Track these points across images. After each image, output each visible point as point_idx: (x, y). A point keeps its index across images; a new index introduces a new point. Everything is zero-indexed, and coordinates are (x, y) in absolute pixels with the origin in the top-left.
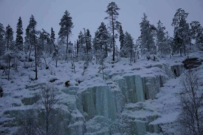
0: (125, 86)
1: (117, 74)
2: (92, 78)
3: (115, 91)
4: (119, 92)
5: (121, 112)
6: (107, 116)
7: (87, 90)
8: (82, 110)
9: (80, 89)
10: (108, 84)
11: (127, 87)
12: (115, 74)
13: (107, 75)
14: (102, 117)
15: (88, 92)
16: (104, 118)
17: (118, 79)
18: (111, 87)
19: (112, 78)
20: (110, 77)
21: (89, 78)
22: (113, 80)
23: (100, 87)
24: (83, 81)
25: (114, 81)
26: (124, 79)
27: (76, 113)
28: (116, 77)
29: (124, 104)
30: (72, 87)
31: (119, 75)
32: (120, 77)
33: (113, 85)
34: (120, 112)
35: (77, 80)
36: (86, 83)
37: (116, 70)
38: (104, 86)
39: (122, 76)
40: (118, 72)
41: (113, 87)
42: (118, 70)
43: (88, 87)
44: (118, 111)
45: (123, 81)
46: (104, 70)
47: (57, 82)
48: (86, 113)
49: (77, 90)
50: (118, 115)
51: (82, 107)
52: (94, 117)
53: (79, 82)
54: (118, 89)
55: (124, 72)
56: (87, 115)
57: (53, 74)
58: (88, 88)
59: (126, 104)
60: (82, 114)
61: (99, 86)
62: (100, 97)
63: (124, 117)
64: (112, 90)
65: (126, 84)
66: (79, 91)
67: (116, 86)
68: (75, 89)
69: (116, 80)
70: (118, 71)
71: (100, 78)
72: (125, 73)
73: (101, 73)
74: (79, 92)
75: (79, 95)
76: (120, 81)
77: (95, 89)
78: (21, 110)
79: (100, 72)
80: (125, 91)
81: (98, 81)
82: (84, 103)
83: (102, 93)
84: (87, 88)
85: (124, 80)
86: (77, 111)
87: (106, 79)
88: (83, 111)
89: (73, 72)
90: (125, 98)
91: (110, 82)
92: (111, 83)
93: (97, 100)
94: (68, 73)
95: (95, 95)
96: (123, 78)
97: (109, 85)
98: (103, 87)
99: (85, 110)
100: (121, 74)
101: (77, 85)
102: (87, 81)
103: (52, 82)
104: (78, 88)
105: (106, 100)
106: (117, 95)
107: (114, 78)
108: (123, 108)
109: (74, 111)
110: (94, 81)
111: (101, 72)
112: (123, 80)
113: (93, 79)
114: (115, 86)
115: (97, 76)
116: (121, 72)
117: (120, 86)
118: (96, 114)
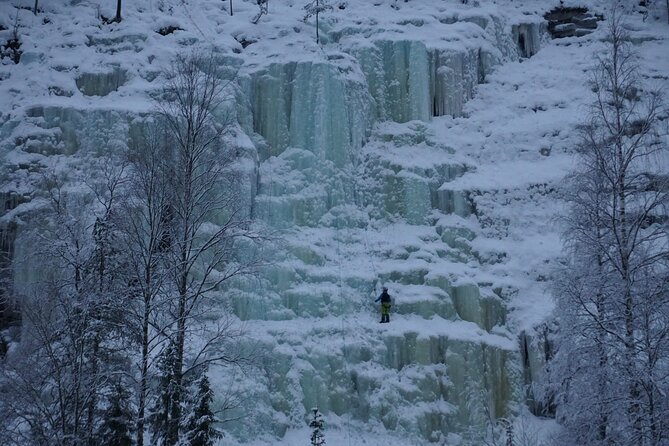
0: (379, 70)
1: (357, 31)
2: (283, 34)
3: (350, 81)
4: (361, 85)
5: (363, 144)
6: (324, 152)
7: (267, 70)
8: (250, 128)
9: (246, 63)
10: (330, 58)
11: (383, 72)
12: (351, 32)
13: (325, 31)
14: (308, 153)
15: (271, 78)
16: (312, 157)
17: (360, 46)
18: (340, 69)
19: (341, 40)
20: (336, 37)
21: (276, 35)
22: (344, 48)
23: (307, 66)
24: (256, 41)
25: (347, 52)
26: (378, 49)
27: (235, 136)
28: (353, 39)
29: (372, 123)
30: (225, 55)
31: (360, 35)
32: (365, 43)
33: (344, 64)
34: (359, 145)
35: (239, 38)
36: (265, 49)
37: (352, 19)
38: (320, 65)
39: (370, 39)
40: (358, 27)
41: (346, 71)
42: (359, 19)
43: (272, 60)
44: (355, 141)
45: (373, 54)
46: (320, 14)
47: (179, 35)
48: (260, 137)
49: (238, 66)
50: (354, 152)
51: (251, 117)
52: (282, 150)
53: (245, 43)
54: (358, 76)
55: (379, 27)
56: (263, 142)
57: (166, 8)
58: (272, 65)
59: (376, 124)
60: (251, 139)
61: (305, 61)
62: (305, 94)
63: (370, 161)
64: (343, 76)
65: (381, 65)
66: (245, 69)
67: (353, 67)
68: (234, 62)
69: (354, 47)
70: (359, 23)
71: (308, 37)
72: (380, 31)
73: (309, 24)
74: (245, 73)
75: (243, 83)
76: (364, 55)
77: (290, 69)
78: (79, 108)
79: (309, 20)
80: (376, 85)
81: (300, 47)
82: (256, 106)
83: (311, 84)
84: (268, 64)
85: (378, 53)
86: (238, 128)
87: (324, 42)
88: (251, 131)
89: (224, 9)
90: (375, 104)
91: (337, 52)
92: (340, 57)
93: (296, 103)
94: (211, 13)
95: (291, 86)
96: (374, 46)
97: (332, 62)
98: (317, 65)
99: (258, 127)
100: (369, 33)
101: (237, 51)
102: (269, 43)
103: (164, 34)
104: (242, 62)
105: (322, 106)
106: (354, 95)
107: (347, 41)
108: (368, 135)
109: (229, 127)
110: (291, 45)
111: (312, 19)
112: (372, 50)
113: (287, 40)
114: (350, 68)
115: (297, 30)
116: (367, 27)
117: (363, 69)
118: (290, 143)
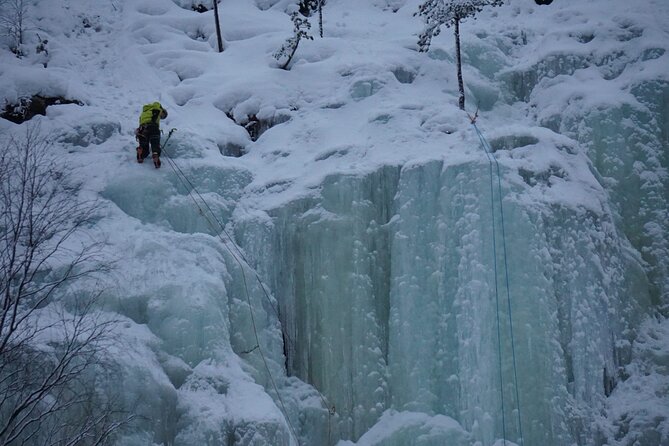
0: (650, 167)
1: (582, 63)
2: (363, 91)
3: (556, 206)
4: (591, 214)
5: (609, 386)
6: (487, 416)
7: (317, 195)
9: (258, 182)
10: (497, 145)
11: (662, 171)
12: (562, 65)
13: (488, 71)
14: (443, 423)
15: (328, 216)
16: (455, 434)
17: (590, 103)
18: (526, 175)
19: (538, 93)
20: (521, 86)
21: (342, 95)
22: (544, 114)
24: (285, 119)
25: (553, 125)
26: (641, 107)
27: (223, 390)
28: (568, 85)
29: (634, 321)
30: (196, 162)
31: (591, 71)
32: (600, 91)
33: (538, 159)
34: (597, 389)
35: (240, 111)
37: (567, 29)
38: (464, 167)
39: (620, 81)
40: (585, 49)
41: (544, 177)
42: (584, 28)
44: (580, 377)
45: (627, 123)
46: (466, 24)
47: (62, 118)
48: (305, 388)
50: (578, 409)
51: (276, 333)
52: (370, 421)
53: (256, 126)
54: (578, 190)
55: (645, 42)
56: (314, 403)
57: (30, 47)
58: (331, 180)
59: (648, 324)
60: (276, 397)
61: (422, 160)
63: (633, 434)
64: (534, 196)
65: (653, 153)
66: (255, 199)
67: (565, 167)
68: (221, 180)
69: (572, 110)
70: (587, 38)
72: (649, 54)
73: (440, 54)
75: (249, 236)
76: (600, 126)
77: (382, 187)
79: (435, 43)
80: (642, 212)
81: (412, 123)
83: (441, 224)
85: (642, 118)
86: (232, 367)
87: (485, 103)
88: (278, 373)
89: (199, 35)
90: (643, 268)
91: (519, 128)
92: (526, 141)
93: (403, 281)
94: (159, 48)
95: (387, 236)
96: (631, 100)
97: (503, 157)
98: (456, 168)
100: (618, 63)
101: (234, 150)
103: (18, 120)
104: (247, 179)
105: (476, 281)
106: (569, 243)
107: (552, 95)
108: (622, 357)
109: (205, 368)
110: (383, 118)
111: (444, 41)
112: (626, 110)
114: (555, 170)
115: (404, 76)
116: (612, 45)
117: (599, 168)
118: (392, 398)
